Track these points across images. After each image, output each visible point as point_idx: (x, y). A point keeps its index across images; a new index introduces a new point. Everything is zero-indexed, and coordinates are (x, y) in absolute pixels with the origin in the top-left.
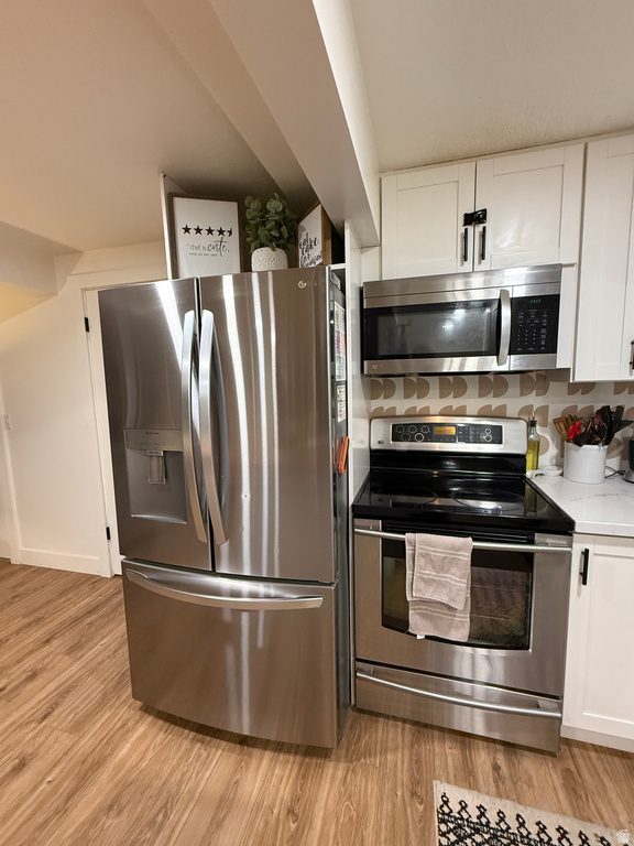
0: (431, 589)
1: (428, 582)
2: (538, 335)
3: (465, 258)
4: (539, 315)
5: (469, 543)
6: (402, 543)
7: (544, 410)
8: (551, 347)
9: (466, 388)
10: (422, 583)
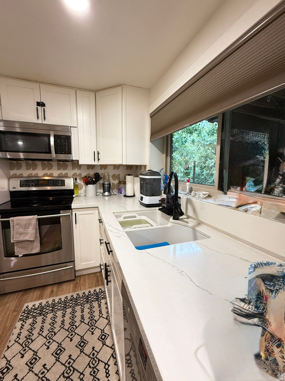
0: (22, 236)
1: (21, 234)
2: (65, 148)
3: (38, 118)
4: (65, 141)
5: (36, 216)
6: (9, 221)
7: (80, 175)
8: (70, 152)
9: (52, 166)
10: (18, 235)
